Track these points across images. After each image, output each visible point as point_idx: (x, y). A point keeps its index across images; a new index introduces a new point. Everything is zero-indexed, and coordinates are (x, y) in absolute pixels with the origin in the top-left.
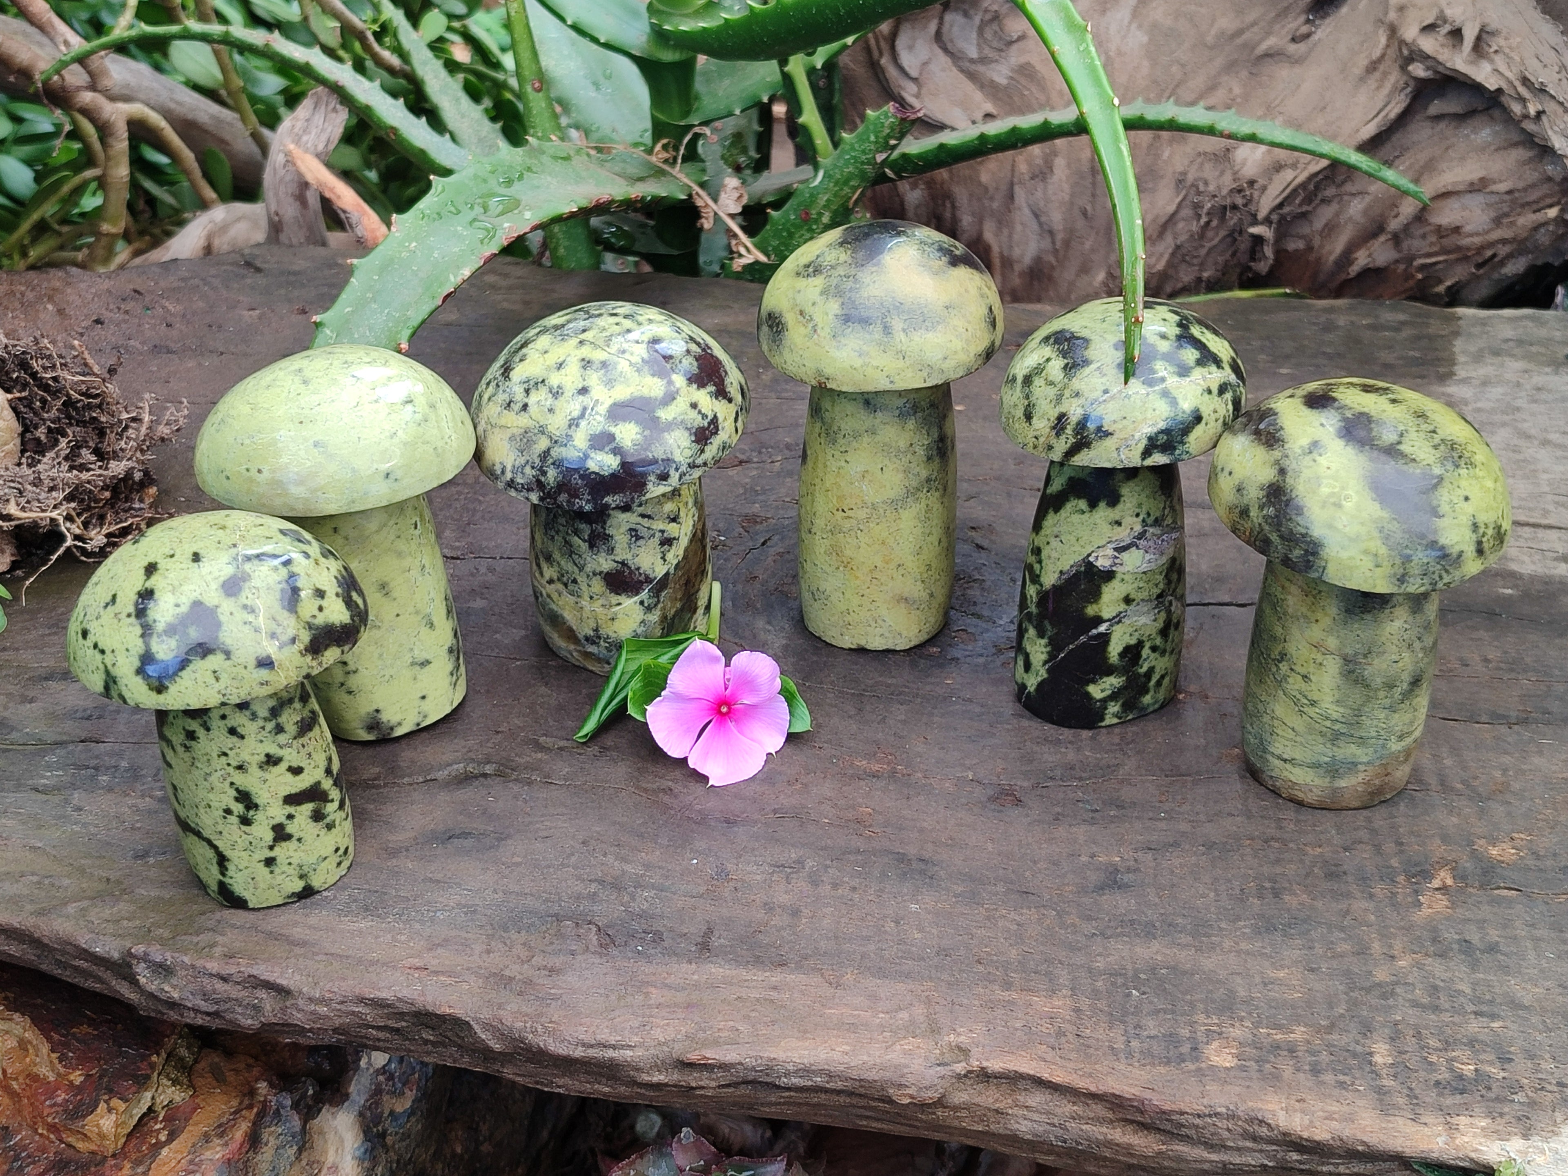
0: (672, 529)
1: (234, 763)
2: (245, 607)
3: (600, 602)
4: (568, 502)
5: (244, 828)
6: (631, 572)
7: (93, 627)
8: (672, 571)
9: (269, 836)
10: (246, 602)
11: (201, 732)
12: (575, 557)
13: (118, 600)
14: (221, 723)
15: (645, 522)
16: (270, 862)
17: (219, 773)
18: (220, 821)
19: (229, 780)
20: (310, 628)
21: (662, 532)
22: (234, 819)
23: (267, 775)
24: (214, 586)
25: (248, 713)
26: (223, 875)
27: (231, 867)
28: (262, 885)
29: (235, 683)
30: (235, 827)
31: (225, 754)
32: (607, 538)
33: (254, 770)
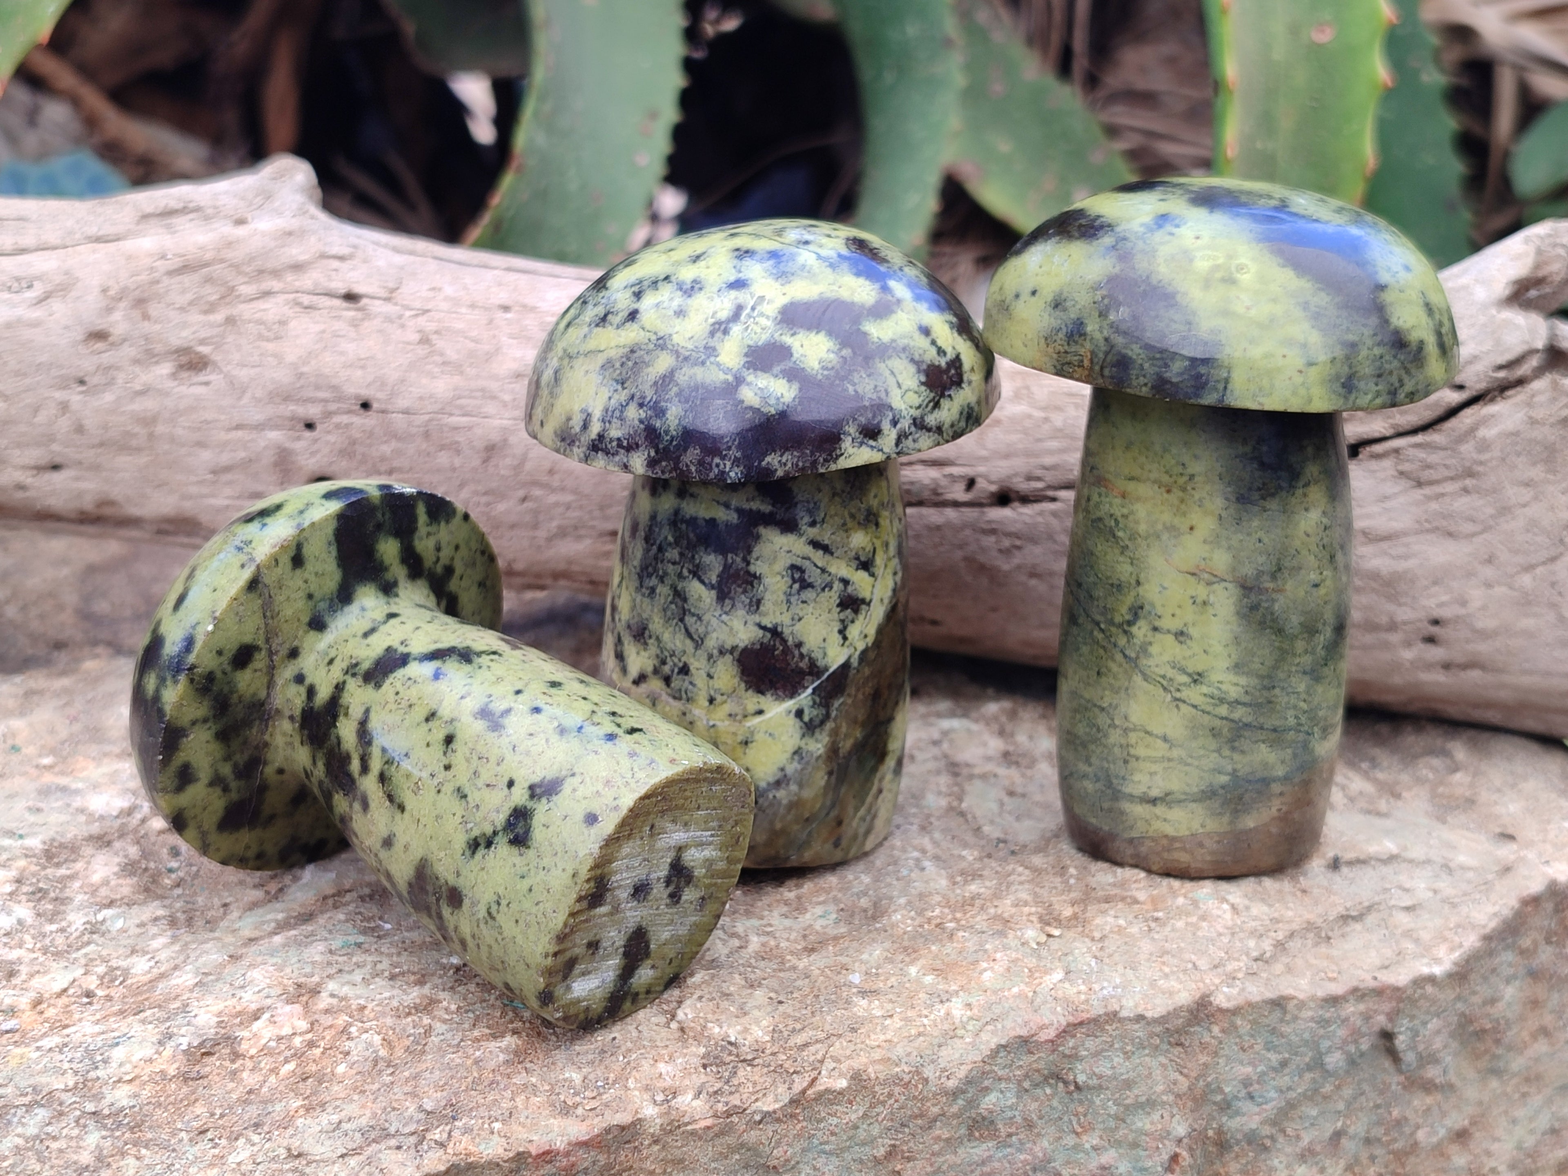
0: (861, 582)
3: (727, 708)
4: (701, 463)
6: (787, 651)
8: (855, 662)
12: (690, 620)
15: (818, 557)
21: (845, 582)
32: (751, 580)
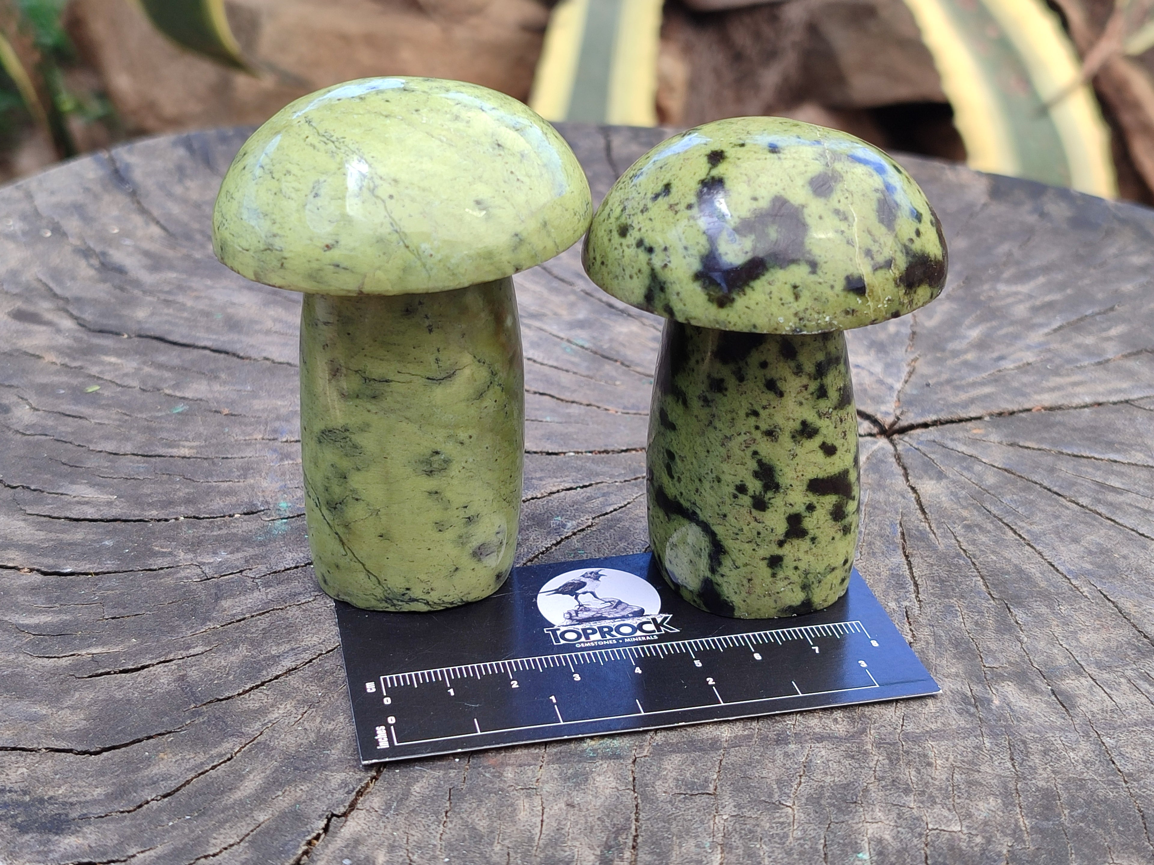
1: (764, 427)
2: (837, 212)
5: (755, 513)
7: (638, 221)
9: (781, 527)
10: (838, 206)
11: (731, 382)
13: (674, 190)
14: (759, 373)
16: (775, 562)
17: (743, 437)
18: (728, 501)
19: (753, 448)
20: (907, 253)
22: (746, 500)
23: (798, 450)
24: (800, 181)
25: (793, 364)
26: (713, 571)
27: (727, 562)
28: (758, 590)
29: (818, 306)
30: (744, 511)
31: (756, 414)
33: (785, 439)
